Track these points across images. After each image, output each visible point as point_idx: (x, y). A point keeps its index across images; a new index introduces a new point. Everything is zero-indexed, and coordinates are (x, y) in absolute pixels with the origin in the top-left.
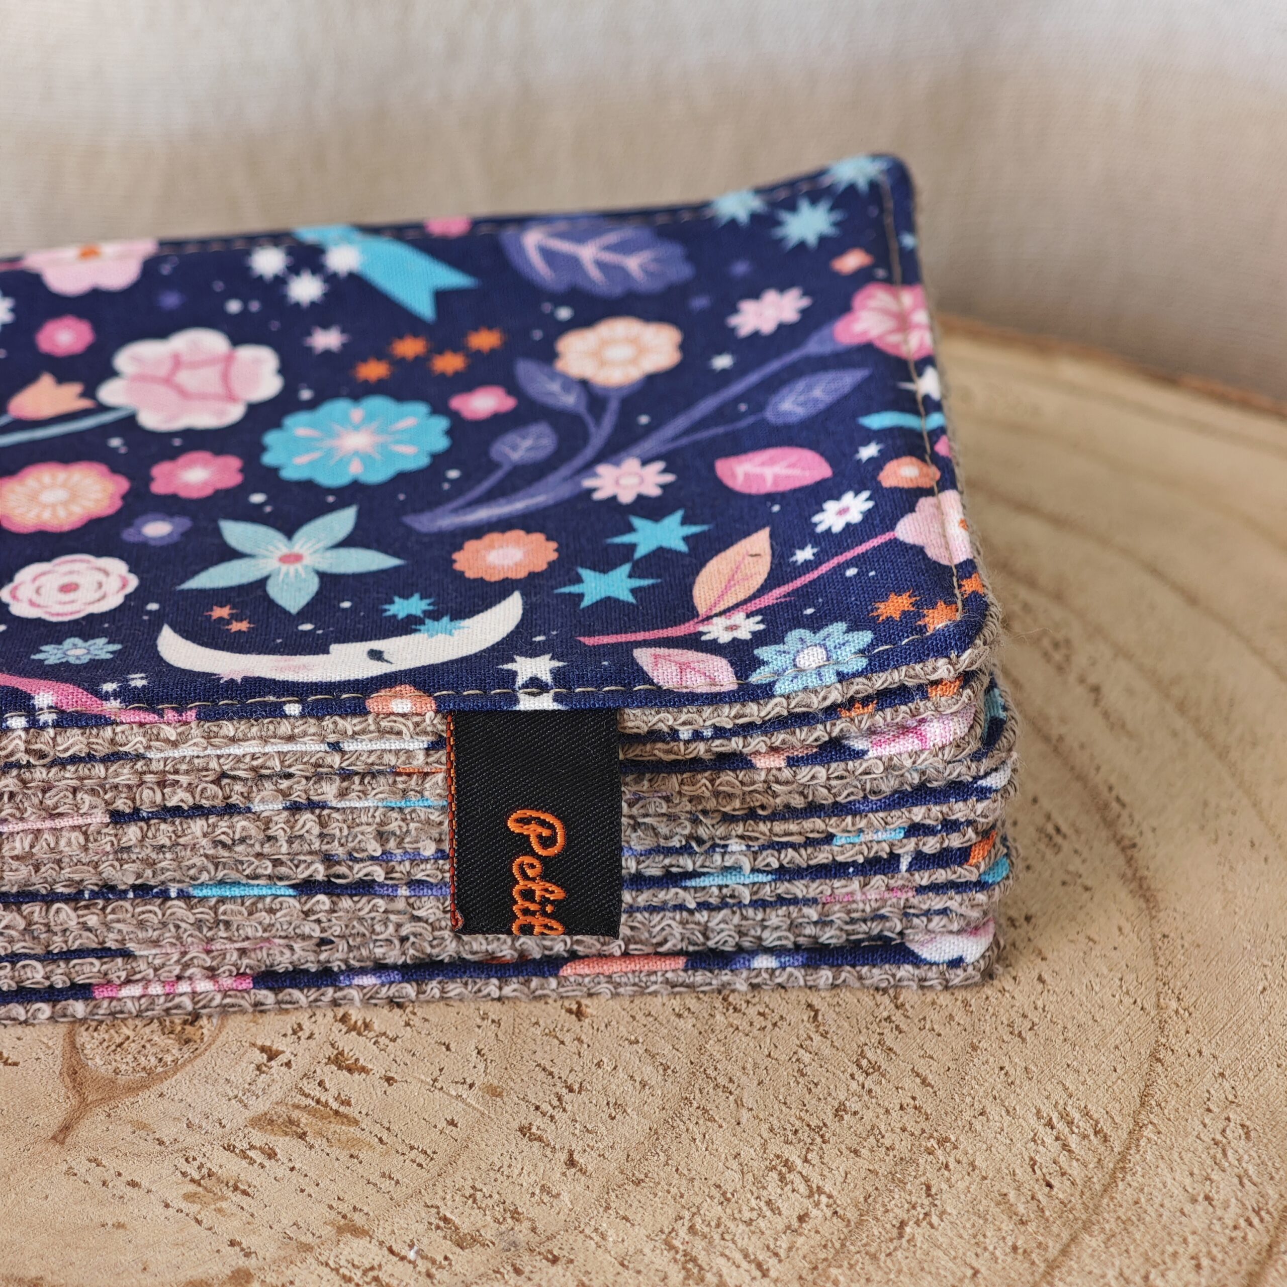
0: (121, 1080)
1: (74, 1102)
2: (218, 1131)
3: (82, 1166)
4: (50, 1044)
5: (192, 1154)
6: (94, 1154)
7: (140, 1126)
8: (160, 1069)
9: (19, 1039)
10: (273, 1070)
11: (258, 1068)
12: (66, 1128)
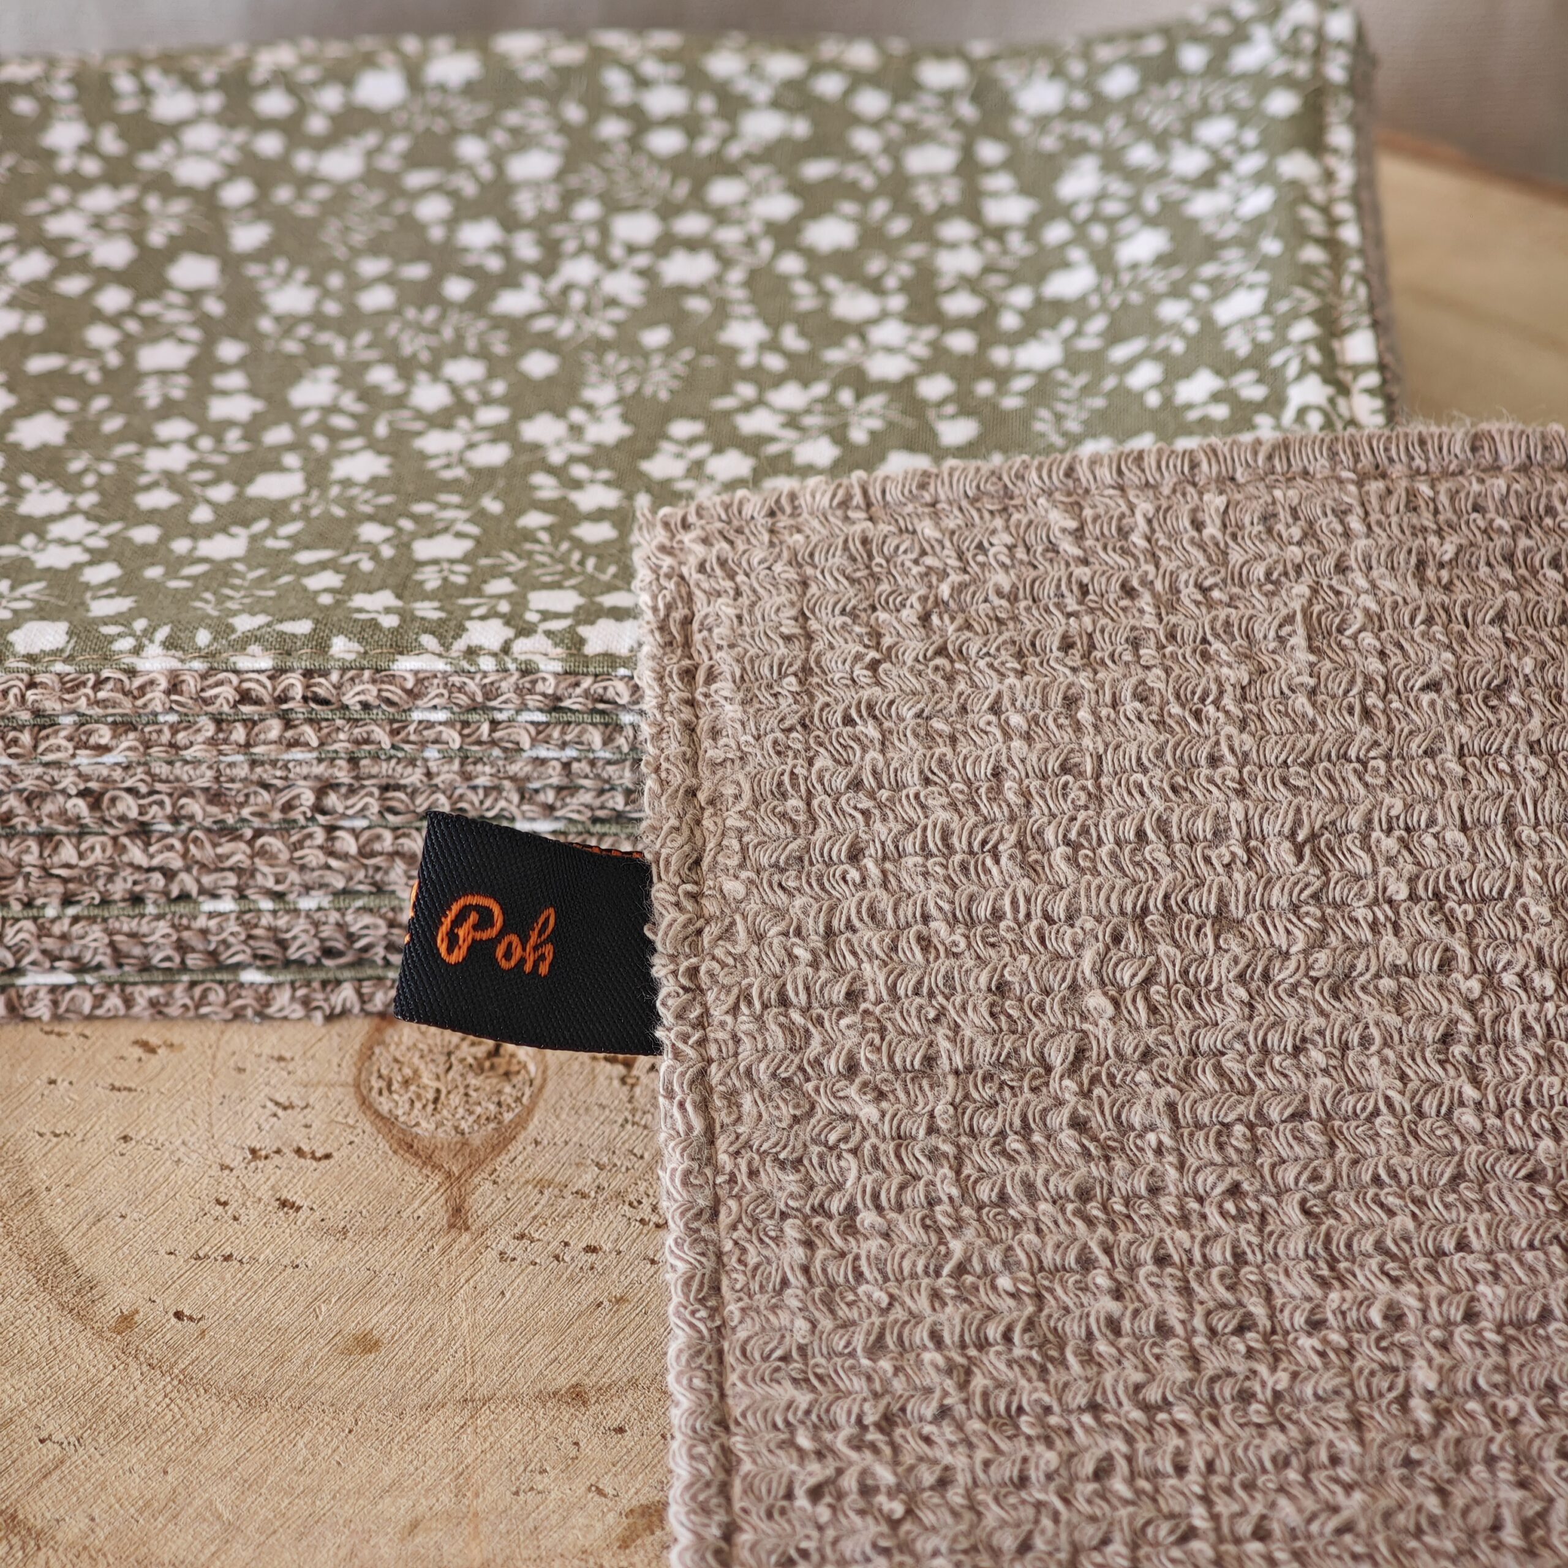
0: (476, 1140)
1: (439, 1178)
2: (640, 1165)
3: (514, 1249)
4: (351, 1122)
5: (632, 1197)
6: (517, 1230)
7: (542, 1185)
8: (508, 1117)
9: (307, 1126)
10: (644, 1079)
11: (623, 1081)
12: (457, 1211)
